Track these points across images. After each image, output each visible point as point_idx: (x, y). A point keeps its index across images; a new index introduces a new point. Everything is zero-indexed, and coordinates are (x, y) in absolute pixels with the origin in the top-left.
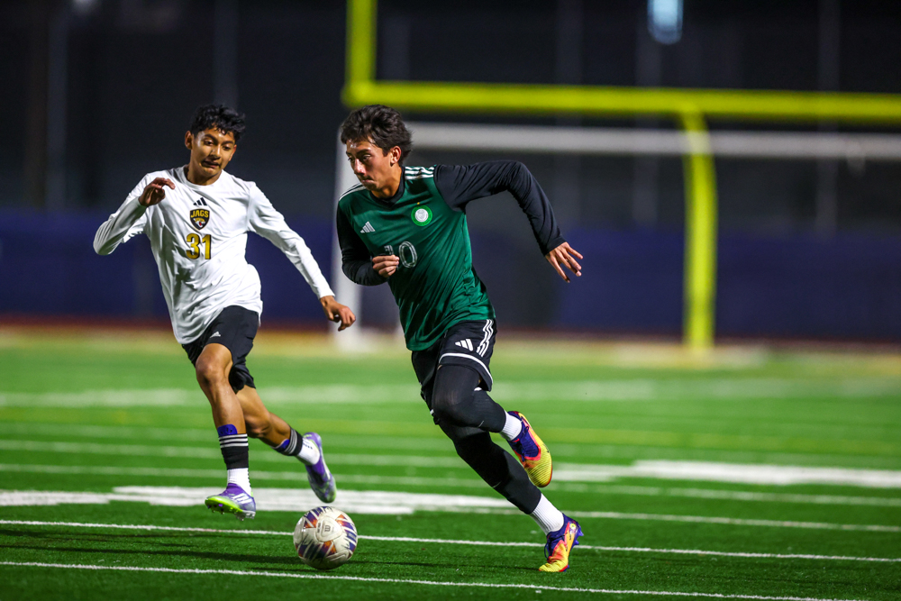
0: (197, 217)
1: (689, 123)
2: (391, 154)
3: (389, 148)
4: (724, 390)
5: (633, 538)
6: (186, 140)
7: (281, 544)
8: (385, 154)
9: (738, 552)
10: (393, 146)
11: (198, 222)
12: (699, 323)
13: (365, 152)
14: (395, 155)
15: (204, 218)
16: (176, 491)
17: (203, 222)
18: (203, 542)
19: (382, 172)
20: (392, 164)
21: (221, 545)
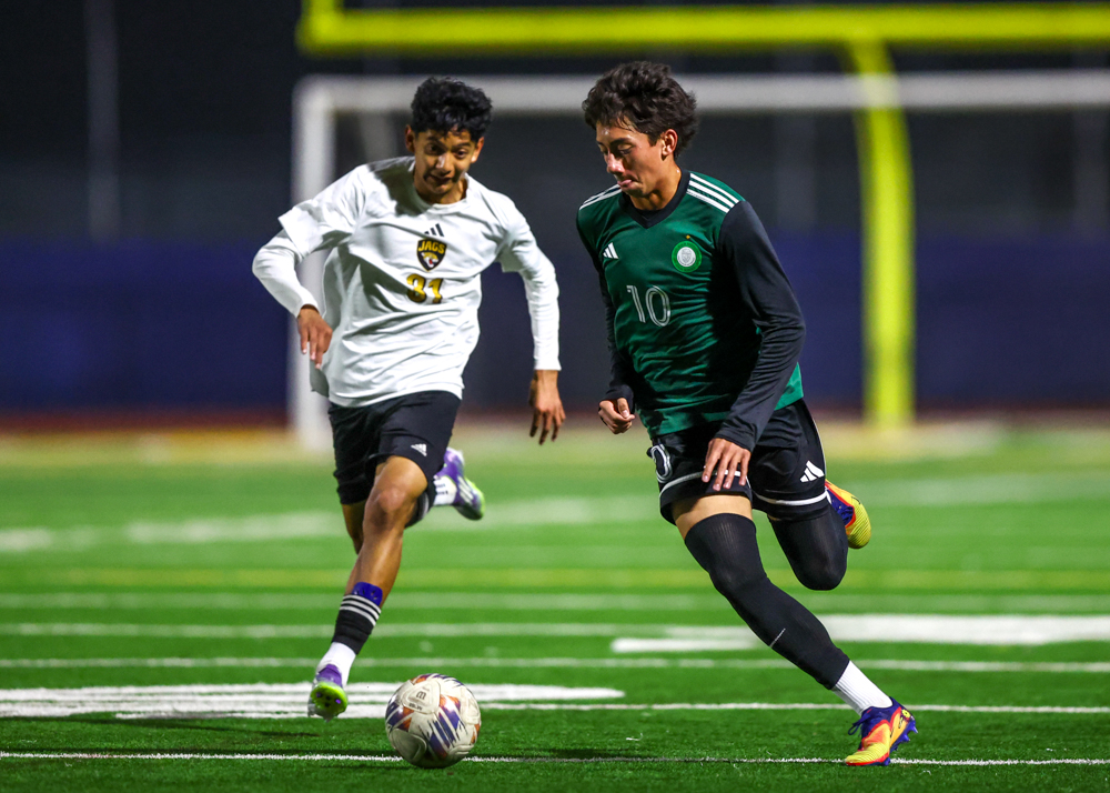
0: (428, 251)
1: (864, 59)
2: (663, 142)
3: (659, 133)
4: (934, 493)
5: (794, 742)
6: (406, 140)
7: (217, 773)
8: (653, 142)
9: (964, 759)
10: (665, 129)
11: (427, 259)
12: (890, 386)
13: (623, 141)
14: (668, 142)
15: (436, 253)
16: (41, 693)
17: (435, 260)
18: (88, 776)
19: (651, 171)
20: (664, 157)
21: (118, 779)
